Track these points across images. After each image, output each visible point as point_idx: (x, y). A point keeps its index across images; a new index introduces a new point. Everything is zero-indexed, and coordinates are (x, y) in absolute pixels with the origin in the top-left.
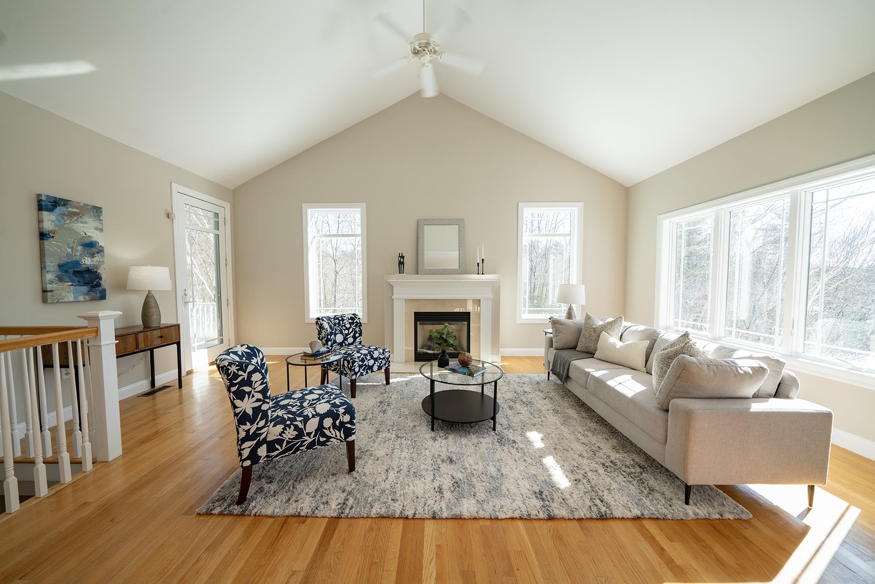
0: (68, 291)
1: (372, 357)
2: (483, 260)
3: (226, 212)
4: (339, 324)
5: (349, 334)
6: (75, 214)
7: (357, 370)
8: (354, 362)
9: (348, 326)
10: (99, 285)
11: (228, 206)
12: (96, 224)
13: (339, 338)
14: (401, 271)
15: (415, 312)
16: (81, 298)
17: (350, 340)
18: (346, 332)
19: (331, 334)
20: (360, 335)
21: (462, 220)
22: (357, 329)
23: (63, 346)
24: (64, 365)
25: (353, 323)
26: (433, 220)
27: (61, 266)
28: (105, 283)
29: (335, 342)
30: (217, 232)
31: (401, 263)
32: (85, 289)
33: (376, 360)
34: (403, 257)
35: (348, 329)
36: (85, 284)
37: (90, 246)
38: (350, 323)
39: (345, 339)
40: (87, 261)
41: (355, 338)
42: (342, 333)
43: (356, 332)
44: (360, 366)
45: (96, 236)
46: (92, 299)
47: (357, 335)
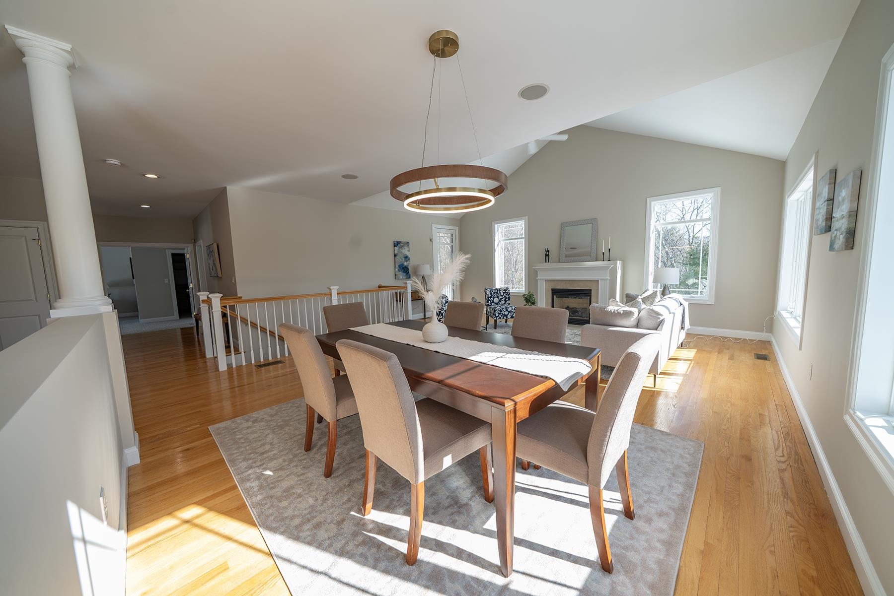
0: (401, 275)
1: (507, 310)
2: (609, 249)
3: (456, 233)
4: (497, 293)
5: (502, 299)
6: (402, 246)
7: (497, 315)
8: (495, 311)
9: (502, 294)
10: (408, 273)
11: (457, 229)
12: (408, 249)
13: (496, 300)
14: (547, 261)
15: (552, 289)
16: (404, 278)
17: (503, 302)
18: (501, 297)
19: (491, 297)
20: (509, 299)
21: (595, 219)
22: (507, 296)
23: (400, 293)
24: (400, 301)
25: (505, 293)
26: (573, 222)
27: (399, 266)
28: (410, 272)
29: (493, 302)
30: (452, 244)
31: (547, 255)
32: (405, 274)
33: (509, 312)
34: (548, 251)
35: (502, 296)
36: (405, 272)
37: (406, 257)
38: (504, 293)
39: (500, 301)
40: (406, 264)
41: (505, 301)
42: (498, 297)
43: (506, 298)
44: (499, 314)
45: (408, 253)
46: (407, 278)
47: (507, 300)
